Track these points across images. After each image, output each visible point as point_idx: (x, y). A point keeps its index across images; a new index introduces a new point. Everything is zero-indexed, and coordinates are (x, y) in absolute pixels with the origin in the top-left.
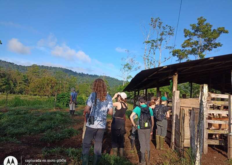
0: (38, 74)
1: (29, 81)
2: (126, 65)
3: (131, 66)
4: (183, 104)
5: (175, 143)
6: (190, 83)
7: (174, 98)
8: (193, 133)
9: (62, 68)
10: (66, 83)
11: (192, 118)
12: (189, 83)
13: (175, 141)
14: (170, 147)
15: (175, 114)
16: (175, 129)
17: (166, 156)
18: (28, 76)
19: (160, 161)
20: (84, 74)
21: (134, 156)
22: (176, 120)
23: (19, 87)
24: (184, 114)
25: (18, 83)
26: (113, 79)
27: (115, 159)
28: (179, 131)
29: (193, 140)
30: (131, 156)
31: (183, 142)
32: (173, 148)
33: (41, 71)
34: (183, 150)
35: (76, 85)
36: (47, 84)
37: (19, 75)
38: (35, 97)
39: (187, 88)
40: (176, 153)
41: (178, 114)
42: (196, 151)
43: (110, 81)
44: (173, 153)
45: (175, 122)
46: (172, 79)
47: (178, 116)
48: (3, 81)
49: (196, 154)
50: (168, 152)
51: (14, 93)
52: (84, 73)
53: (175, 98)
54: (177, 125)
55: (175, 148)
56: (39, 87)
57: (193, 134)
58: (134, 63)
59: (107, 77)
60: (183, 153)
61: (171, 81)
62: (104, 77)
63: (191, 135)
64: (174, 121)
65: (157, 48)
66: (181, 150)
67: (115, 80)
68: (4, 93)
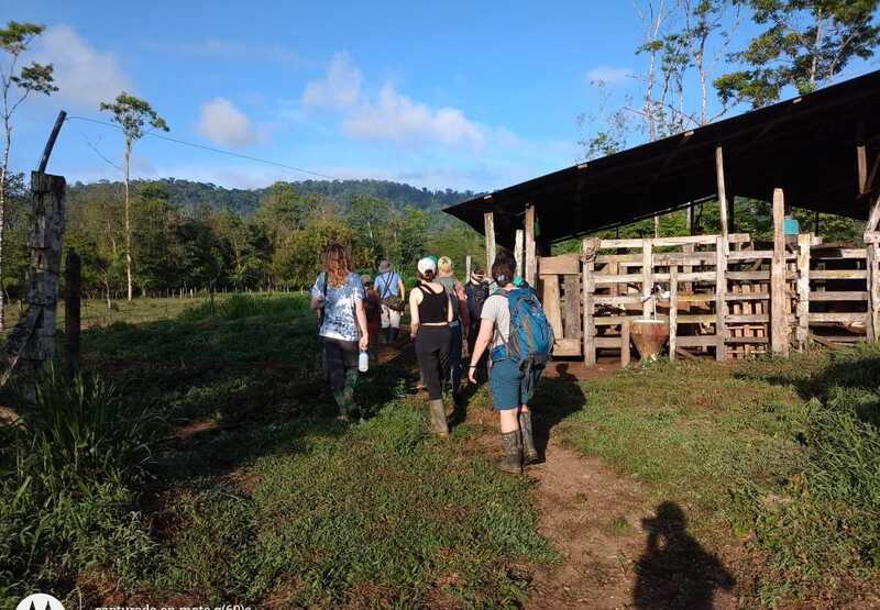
0: (294, 215)
1: (271, 242)
2: (597, 142)
3: (617, 144)
9: (374, 181)
10: (392, 238)
18: (264, 226)
20: (456, 193)
23: (242, 265)
25: (238, 254)
33: (302, 203)
36: (323, 246)
37: (237, 225)
38: (294, 294)
48: (192, 250)
51: (230, 288)
52: (454, 190)
56: (300, 262)
58: (627, 128)
65: (688, 65)
68: (201, 292)
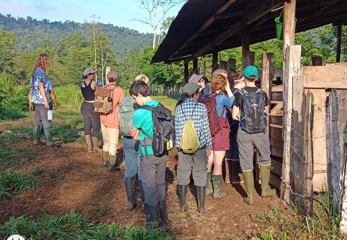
4: (310, 80)
5: (292, 184)
6: (336, 27)
7: (287, 68)
8: (334, 151)
11: (331, 115)
12: (333, 25)
13: (291, 179)
14: (279, 196)
15: (289, 108)
16: (291, 150)
17: (268, 219)
19: (255, 230)
20: (35, 20)
21: (187, 226)
22: (292, 126)
24: (312, 106)
26: (121, 30)
27: (136, 235)
28: (301, 153)
29: (334, 170)
30: (178, 226)
31: (311, 179)
32: (287, 196)
34: (311, 199)
35: (15, 55)
39: (329, 42)
40: (293, 208)
41: (298, 109)
42: (342, 196)
43: (116, 38)
44: (286, 209)
45: (292, 132)
46: (281, 14)
47: (297, 115)
49: (342, 202)
50: (275, 209)
52: (33, 18)
53: (291, 66)
54: (296, 139)
55: (292, 197)
57: (335, 155)
59: (106, 25)
60: (312, 206)
61: (277, 19)
62: (96, 26)
63: (330, 158)
64: (289, 129)
66: (307, 198)
67: (130, 34)
